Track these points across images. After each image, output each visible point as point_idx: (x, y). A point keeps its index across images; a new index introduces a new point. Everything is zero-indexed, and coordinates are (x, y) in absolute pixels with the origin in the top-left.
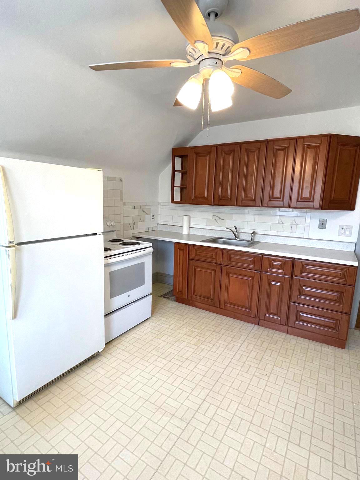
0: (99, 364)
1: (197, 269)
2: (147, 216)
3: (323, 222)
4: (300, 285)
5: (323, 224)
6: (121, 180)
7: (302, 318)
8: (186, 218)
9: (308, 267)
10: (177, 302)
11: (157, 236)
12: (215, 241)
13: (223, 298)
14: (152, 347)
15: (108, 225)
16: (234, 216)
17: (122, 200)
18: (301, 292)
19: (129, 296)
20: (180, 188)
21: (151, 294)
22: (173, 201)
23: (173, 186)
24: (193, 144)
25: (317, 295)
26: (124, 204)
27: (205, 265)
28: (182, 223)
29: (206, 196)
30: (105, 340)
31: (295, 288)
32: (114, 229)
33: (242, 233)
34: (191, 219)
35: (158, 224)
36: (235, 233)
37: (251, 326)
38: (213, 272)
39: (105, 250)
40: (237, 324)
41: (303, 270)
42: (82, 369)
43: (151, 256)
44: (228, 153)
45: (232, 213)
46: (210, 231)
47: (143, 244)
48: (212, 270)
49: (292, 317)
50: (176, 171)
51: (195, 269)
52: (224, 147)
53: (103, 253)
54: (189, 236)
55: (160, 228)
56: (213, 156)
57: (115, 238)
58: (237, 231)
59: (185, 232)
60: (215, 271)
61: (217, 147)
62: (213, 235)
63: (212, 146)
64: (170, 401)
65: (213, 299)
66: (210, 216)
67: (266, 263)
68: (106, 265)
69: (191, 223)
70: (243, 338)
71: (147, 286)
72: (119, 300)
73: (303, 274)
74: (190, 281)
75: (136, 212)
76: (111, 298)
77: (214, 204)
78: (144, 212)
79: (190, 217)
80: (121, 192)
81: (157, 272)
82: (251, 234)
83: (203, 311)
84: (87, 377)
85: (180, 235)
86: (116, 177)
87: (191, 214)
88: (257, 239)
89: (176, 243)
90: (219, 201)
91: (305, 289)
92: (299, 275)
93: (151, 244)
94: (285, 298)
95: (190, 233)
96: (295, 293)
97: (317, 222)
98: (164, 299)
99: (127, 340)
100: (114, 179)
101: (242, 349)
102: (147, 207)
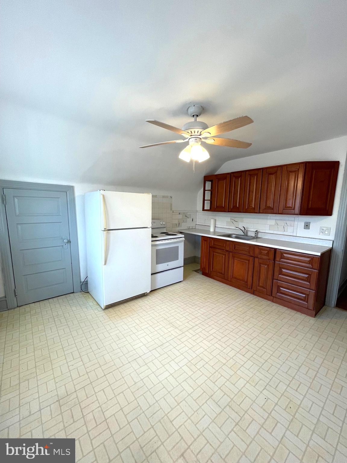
0: (146, 299)
1: (214, 253)
2: (188, 219)
3: (307, 225)
4: (280, 268)
5: (307, 226)
6: (171, 197)
7: (282, 292)
8: (212, 221)
9: (285, 255)
10: (203, 275)
11: (192, 232)
12: (229, 236)
13: (230, 274)
14: (178, 296)
15: (161, 224)
16: (244, 219)
17: (171, 209)
18: (281, 273)
19: (168, 265)
20: (210, 201)
21: (182, 266)
22: (204, 210)
23: (204, 200)
24: (218, 172)
25: (293, 275)
26: (173, 212)
27: (219, 251)
28: (210, 224)
29: (223, 206)
30: (151, 288)
31: (277, 269)
32: (165, 226)
33: (249, 231)
34: (217, 221)
35: (196, 224)
36: (244, 231)
37: (248, 294)
38: (224, 256)
39: (152, 237)
40: (238, 292)
41: (282, 257)
42: (138, 300)
43: (183, 243)
44: (237, 177)
45: (243, 218)
46: (228, 230)
47: (179, 235)
48: (223, 254)
49: (275, 290)
50: (206, 190)
51: (213, 254)
52: (234, 174)
53: (150, 239)
54: (215, 233)
55: (197, 227)
56: (228, 179)
57: (165, 231)
58: (245, 230)
59: (212, 230)
60: (225, 255)
61: (231, 174)
62: (229, 232)
63: (228, 174)
64: (178, 322)
65: (224, 274)
66: (228, 219)
67: (257, 251)
68: (152, 245)
69: (217, 224)
70: (238, 300)
71: (180, 261)
72: (161, 267)
73: (282, 260)
74: (210, 261)
75: (180, 217)
76: (156, 264)
77: (228, 212)
78: (186, 216)
79: (215, 220)
80: (171, 205)
81: (195, 256)
82: (255, 232)
83: (218, 282)
84: (139, 304)
85: (208, 232)
86: (168, 196)
87: (217, 218)
88: (260, 235)
89: (202, 236)
90: (231, 209)
91: (284, 270)
92: (279, 260)
93: (183, 236)
94: (270, 276)
95: (216, 231)
96: (276, 273)
97: (303, 224)
98: (196, 272)
99: (164, 290)
100: (167, 197)
101: (234, 305)
102: (188, 213)
